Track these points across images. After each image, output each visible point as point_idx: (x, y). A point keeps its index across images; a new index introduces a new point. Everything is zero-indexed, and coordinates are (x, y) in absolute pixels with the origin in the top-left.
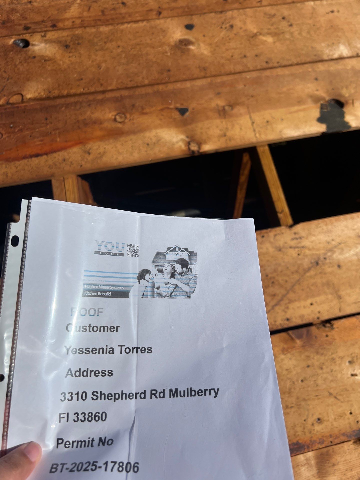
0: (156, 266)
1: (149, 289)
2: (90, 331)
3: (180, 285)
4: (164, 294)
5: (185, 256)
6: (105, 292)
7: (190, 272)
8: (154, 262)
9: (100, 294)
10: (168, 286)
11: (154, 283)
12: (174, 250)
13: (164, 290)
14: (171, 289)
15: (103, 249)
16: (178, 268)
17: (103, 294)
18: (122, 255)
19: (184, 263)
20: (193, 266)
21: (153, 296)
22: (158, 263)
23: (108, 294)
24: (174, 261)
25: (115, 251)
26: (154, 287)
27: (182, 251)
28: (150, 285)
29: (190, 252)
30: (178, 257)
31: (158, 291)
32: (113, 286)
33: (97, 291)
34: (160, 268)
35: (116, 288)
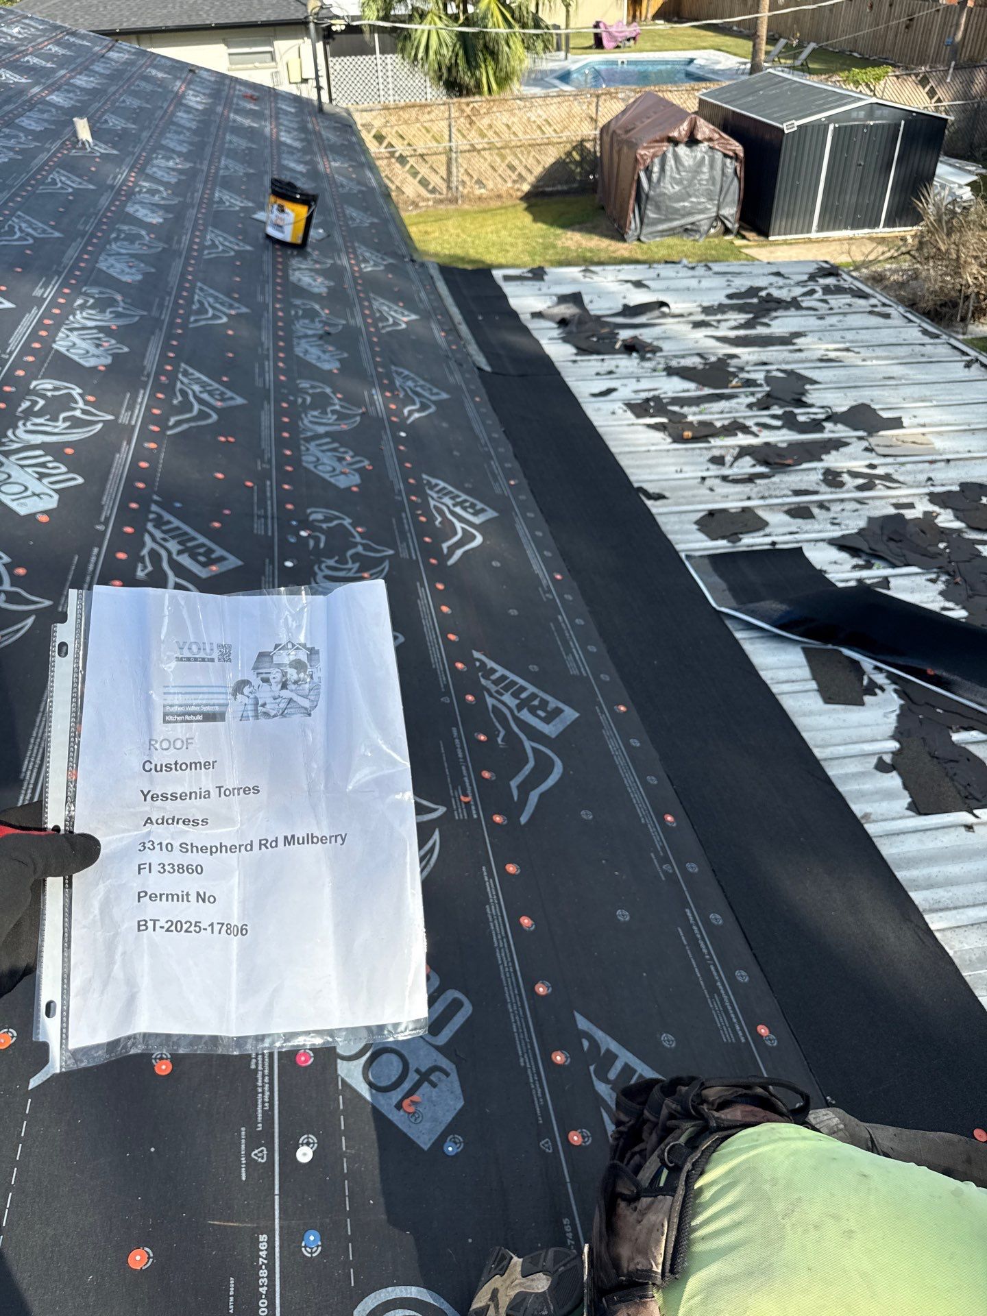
1: (250, 707)
2: (176, 770)
3: (295, 698)
5: (303, 656)
6: (195, 714)
7: (309, 679)
8: (255, 668)
9: (187, 717)
10: (278, 701)
11: (256, 699)
12: (285, 648)
13: (272, 708)
14: (283, 705)
15: (187, 654)
16: (292, 674)
17: (191, 717)
18: (212, 660)
19: (300, 666)
21: (256, 717)
22: (262, 668)
23: (199, 717)
25: (202, 655)
26: (256, 704)
27: (297, 648)
28: (252, 701)
29: (309, 650)
30: (292, 658)
31: (264, 710)
32: (205, 705)
33: (183, 714)
34: (264, 676)
35: (209, 709)
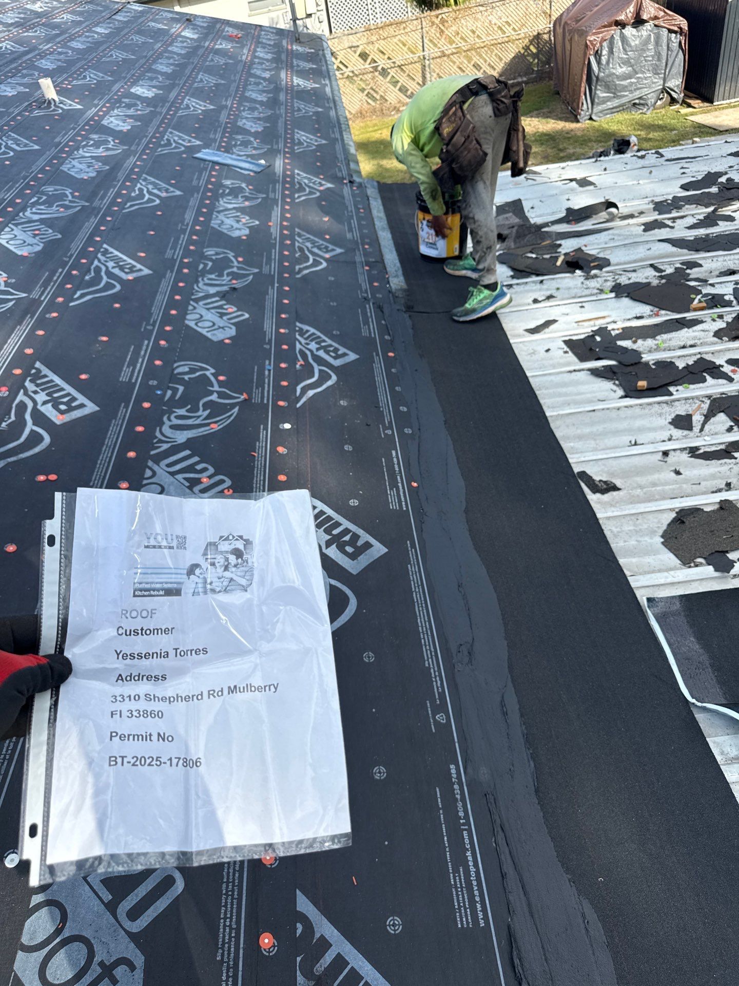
0: (206, 559)
1: (200, 585)
2: (142, 634)
3: (235, 578)
4: (218, 589)
6: (158, 590)
7: (245, 564)
8: (204, 554)
9: (152, 593)
10: (222, 580)
11: (205, 578)
12: (227, 539)
13: (217, 585)
14: (225, 584)
15: (153, 543)
16: (232, 559)
17: (155, 593)
18: (170, 548)
19: (238, 553)
20: (249, 556)
21: (205, 592)
23: (162, 593)
25: (164, 543)
26: (205, 582)
27: (237, 539)
28: (200, 581)
29: (245, 540)
30: (232, 547)
31: (211, 587)
32: (165, 583)
33: (149, 590)
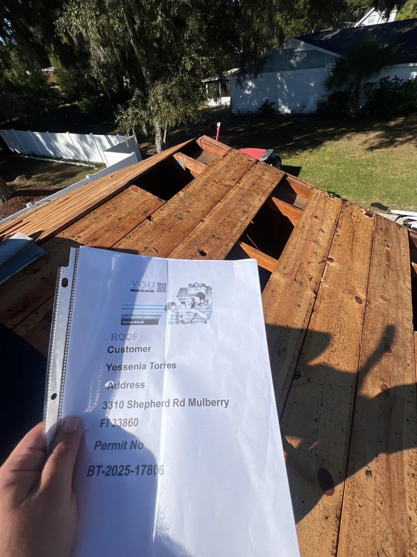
0: (179, 299)
1: (174, 317)
2: (127, 352)
3: (199, 313)
4: (186, 321)
6: (139, 320)
7: (206, 303)
8: (178, 296)
9: (135, 322)
11: (178, 313)
12: (194, 286)
13: (186, 318)
14: (192, 317)
15: (138, 288)
16: (197, 300)
18: (153, 291)
19: (201, 296)
21: (177, 323)
22: (181, 296)
23: (142, 322)
24: (194, 295)
25: (147, 288)
26: (178, 315)
28: (175, 314)
29: (206, 287)
30: (197, 291)
31: (181, 319)
32: (146, 316)
33: (133, 320)
34: (183, 300)
35: (148, 318)
